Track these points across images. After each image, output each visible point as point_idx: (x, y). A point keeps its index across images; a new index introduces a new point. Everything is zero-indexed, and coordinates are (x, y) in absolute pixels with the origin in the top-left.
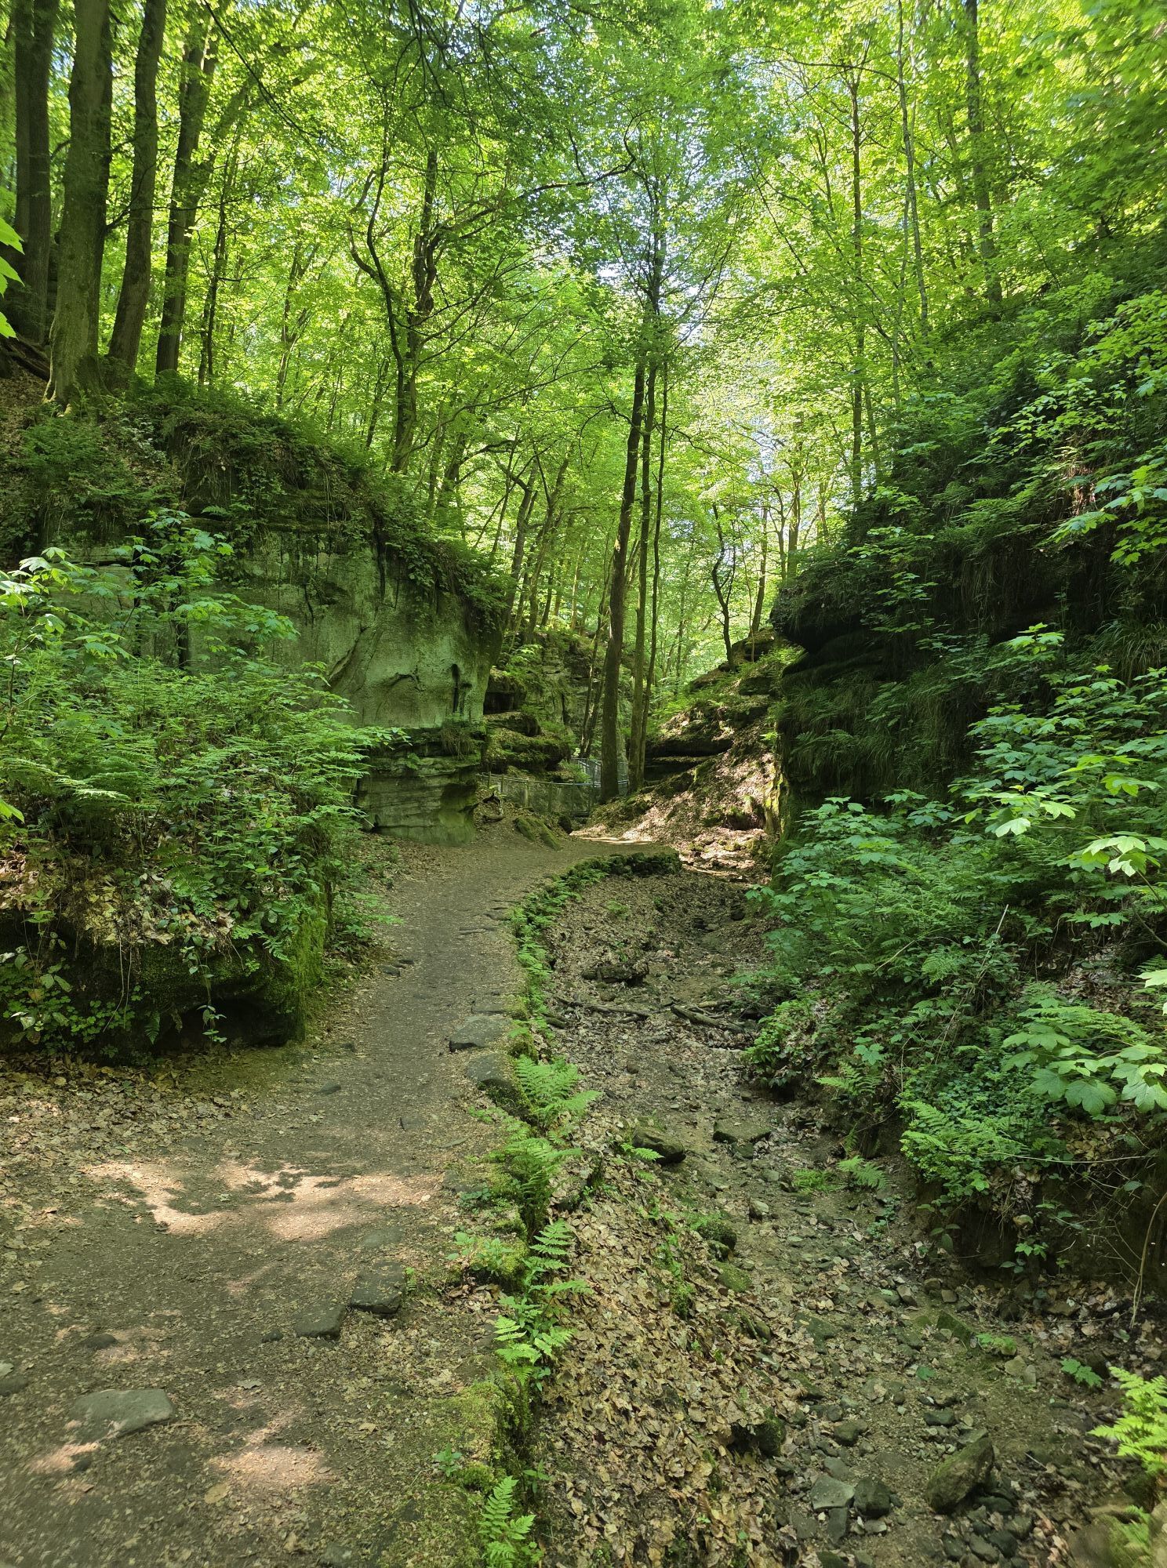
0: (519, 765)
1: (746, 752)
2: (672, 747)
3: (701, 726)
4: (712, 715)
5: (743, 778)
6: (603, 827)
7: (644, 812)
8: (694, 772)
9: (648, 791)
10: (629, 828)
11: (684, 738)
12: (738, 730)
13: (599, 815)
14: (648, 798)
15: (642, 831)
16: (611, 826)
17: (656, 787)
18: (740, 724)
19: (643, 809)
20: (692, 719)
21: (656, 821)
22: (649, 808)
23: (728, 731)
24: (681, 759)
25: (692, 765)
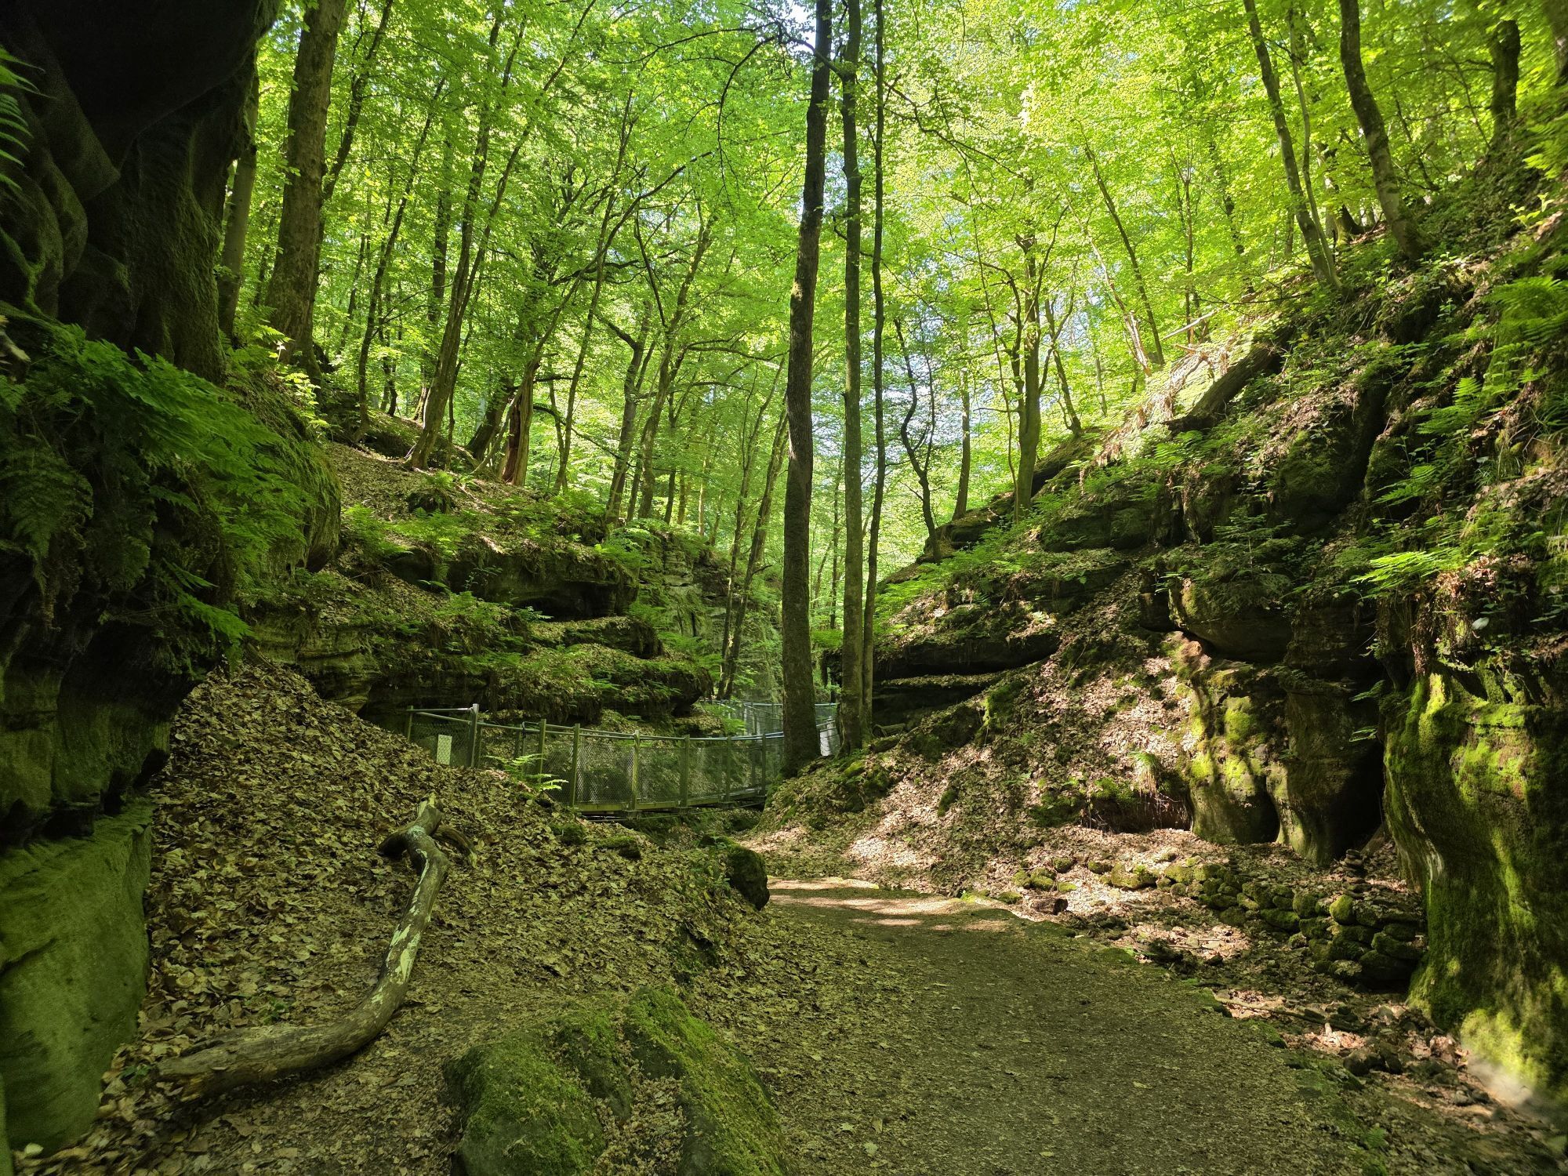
0: (624, 708)
1: (1098, 658)
2: (919, 658)
3: (975, 614)
4: (998, 590)
5: (1110, 713)
6: (800, 830)
7: (883, 792)
8: (984, 703)
9: (887, 747)
10: (859, 830)
11: (943, 639)
12: (1063, 615)
13: (788, 801)
14: (888, 762)
15: (891, 836)
16: (818, 826)
17: (903, 737)
18: (1066, 604)
19: (882, 786)
20: (951, 605)
21: (916, 811)
22: (893, 783)
23: (1042, 621)
24: (944, 680)
25: (976, 690)
